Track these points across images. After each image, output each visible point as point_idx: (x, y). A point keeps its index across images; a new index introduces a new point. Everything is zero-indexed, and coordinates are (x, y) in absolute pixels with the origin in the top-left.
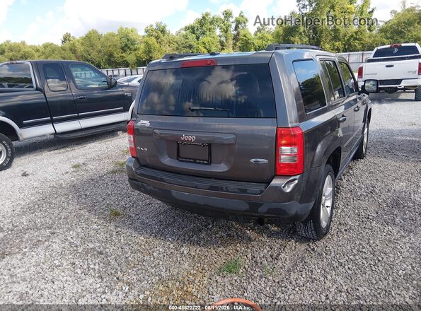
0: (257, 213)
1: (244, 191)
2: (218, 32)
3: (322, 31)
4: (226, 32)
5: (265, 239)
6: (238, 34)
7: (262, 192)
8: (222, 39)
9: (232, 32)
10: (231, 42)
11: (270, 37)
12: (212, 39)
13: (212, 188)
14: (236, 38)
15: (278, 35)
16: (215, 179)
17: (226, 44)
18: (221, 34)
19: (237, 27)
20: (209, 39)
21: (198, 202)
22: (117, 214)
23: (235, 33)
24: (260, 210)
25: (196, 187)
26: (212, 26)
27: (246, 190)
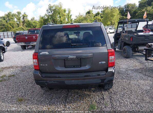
0: (104, 82)
1: (99, 75)
2: (16, 20)
3: (57, 21)
4: (19, 20)
5: (92, 93)
6: (24, 21)
7: (106, 74)
8: (18, 22)
9: (22, 20)
10: (22, 24)
11: (38, 23)
12: (14, 22)
13: (85, 76)
14: (24, 22)
15: (41, 22)
16: (84, 72)
17: (19, 24)
18: (17, 20)
19: (23, 18)
20: (12, 22)
21: (78, 84)
22: (21, 100)
23: (23, 20)
24: (105, 81)
25: (78, 77)
26: (13, 17)
27: (100, 74)
